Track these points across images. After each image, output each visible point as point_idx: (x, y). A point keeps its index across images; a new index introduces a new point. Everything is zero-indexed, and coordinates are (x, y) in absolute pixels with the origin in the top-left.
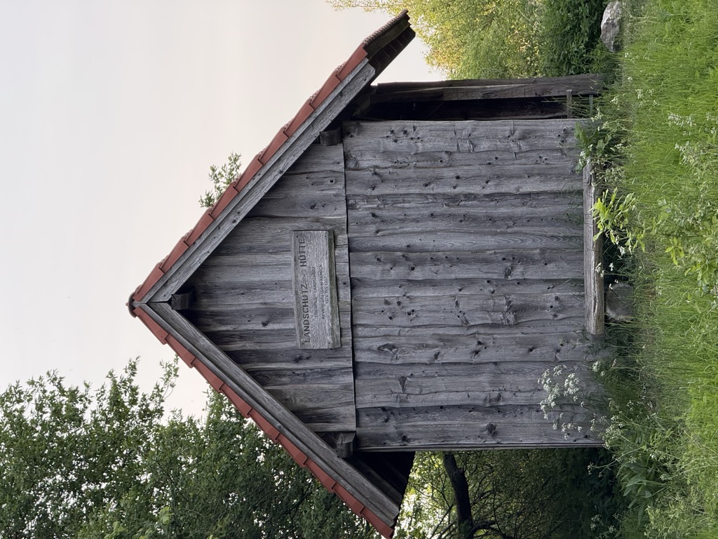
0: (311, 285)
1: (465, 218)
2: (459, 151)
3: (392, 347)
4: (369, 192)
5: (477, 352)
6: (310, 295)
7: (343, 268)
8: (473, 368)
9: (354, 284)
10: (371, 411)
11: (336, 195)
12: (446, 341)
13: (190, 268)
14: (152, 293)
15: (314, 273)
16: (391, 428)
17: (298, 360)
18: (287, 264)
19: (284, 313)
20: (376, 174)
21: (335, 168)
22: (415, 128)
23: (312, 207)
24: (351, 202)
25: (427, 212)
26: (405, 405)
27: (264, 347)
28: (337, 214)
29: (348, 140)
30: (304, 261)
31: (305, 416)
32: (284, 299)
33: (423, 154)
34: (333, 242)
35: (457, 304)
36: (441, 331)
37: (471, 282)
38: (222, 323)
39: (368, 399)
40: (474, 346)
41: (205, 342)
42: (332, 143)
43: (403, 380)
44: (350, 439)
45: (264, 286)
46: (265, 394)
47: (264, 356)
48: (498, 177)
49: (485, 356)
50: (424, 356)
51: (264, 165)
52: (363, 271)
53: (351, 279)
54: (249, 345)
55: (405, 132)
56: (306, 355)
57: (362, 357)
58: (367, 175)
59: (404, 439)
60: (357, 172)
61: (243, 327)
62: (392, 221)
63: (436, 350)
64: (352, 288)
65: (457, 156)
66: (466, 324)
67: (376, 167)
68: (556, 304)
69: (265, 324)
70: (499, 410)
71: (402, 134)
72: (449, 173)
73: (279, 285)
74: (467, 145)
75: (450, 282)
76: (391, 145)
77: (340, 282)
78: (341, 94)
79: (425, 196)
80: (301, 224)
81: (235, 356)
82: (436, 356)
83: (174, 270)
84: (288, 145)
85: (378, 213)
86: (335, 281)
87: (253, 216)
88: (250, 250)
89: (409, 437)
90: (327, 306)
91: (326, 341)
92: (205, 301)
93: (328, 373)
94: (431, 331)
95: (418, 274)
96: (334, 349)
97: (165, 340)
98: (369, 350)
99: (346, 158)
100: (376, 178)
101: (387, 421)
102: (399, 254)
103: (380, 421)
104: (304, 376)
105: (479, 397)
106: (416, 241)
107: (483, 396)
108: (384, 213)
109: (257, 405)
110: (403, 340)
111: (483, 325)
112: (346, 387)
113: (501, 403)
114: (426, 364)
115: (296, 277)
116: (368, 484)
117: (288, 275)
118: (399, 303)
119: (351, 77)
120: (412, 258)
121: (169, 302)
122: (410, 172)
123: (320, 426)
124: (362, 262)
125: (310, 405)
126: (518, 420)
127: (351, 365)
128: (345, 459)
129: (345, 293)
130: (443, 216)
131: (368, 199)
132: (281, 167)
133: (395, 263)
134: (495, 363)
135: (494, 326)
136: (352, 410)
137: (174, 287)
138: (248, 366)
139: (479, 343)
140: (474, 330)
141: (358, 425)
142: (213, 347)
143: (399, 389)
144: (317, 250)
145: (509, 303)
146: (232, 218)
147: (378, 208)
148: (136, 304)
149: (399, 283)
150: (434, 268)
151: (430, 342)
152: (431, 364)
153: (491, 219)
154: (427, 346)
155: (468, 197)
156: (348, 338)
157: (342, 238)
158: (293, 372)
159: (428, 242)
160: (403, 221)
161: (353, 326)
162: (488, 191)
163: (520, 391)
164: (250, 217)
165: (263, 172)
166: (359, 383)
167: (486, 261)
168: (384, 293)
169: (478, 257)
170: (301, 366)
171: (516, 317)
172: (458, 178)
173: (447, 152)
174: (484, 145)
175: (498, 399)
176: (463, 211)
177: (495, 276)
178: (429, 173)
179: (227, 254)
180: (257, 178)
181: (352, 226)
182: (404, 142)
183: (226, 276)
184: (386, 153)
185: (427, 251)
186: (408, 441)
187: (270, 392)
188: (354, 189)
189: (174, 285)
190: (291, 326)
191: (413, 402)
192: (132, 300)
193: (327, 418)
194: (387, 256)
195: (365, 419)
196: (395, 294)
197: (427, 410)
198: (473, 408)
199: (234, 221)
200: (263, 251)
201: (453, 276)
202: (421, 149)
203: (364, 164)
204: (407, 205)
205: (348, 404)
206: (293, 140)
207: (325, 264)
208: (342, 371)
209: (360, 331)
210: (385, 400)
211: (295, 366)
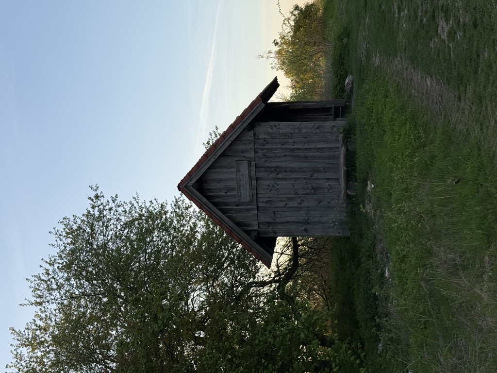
0: (242, 180)
1: (297, 156)
2: (294, 133)
3: (271, 201)
4: (262, 147)
5: (300, 203)
6: (242, 183)
7: (253, 173)
8: (299, 209)
9: (257, 179)
10: (262, 223)
11: (251, 148)
12: (289, 199)
13: (199, 174)
14: (186, 183)
15: (243, 176)
16: (270, 229)
17: (238, 205)
18: (234, 172)
19: (233, 189)
20: (265, 141)
21: (251, 139)
22: (279, 125)
23: (242, 152)
24: (256, 150)
25: (283, 154)
26: (275, 221)
27: (226, 201)
28: (251, 155)
29: (255, 129)
30: (239, 171)
31: (239, 224)
32: (233, 184)
34: (250, 165)
35: (294, 186)
36: (288, 196)
37: (299, 179)
38: (211, 192)
39: (262, 219)
40: (299, 201)
41: (205, 200)
42: (249, 130)
43: (274, 213)
44: (255, 234)
45: (226, 180)
46: (226, 218)
47: (226, 204)
48: (309, 142)
49: (303, 205)
50: (282, 204)
51: (225, 138)
52: (260, 175)
53: (256, 177)
54: (220, 200)
56: (240, 204)
57: (260, 204)
58: (262, 141)
59: (275, 233)
60: (258, 140)
61: (219, 194)
62: (271, 157)
63: (286, 202)
64: (257, 180)
65: (294, 134)
66: (297, 193)
67: (265, 138)
68: (329, 187)
69: (226, 193)
70: (308, 223)
71: (274, 127)
72: (291, 140)
73: (231, 179)
74: (297, 131)
75: (291, 179)
76: (270, 131)
77: (252, 179)
78: (252, 113)
79: (283, 148)
80: (239, 158)
81: (215, 204)
82: (286, 204)
83: (194, 175)
84: (234, 131)
86: (251, 178)
87: (223, 155)
88: (221, 167)
89: (277, 232)
90: (248, 187)
91: (248, 199)
92: (205, 185)
93: (248, 210)
94: (285, 196)
95: (280, 176)
96: (250, 202)
97: (191, 199)
98: (263, 202)
99: (254, 135)
100: (265, 142)
101: (269, 226)
102: (273, 169)
103: (267, 226)
104: (240, 211)
106: (279, 164)
107: (302, 218)
108: (268, 155)
109: (223, 221)
110: (275, 199)
111: (302, 194)
112: (254, 215)
113: (309, 221)
114: (282, 207)
115: (237, 177)
116: (262, 249)
117: (234, 176)
118: (273, 186)
119: (256, 107)
120: (277, 170)
121: (192, 186)
122: (277, 140)
123: (245, 228)
124: (260, 172)
125: (242, 221)
126: (315, 227)
127: (256, 207)
128: (254, 241)
129: (254, 182)
130: (289, 156)
131: (262, 149)
132: (231, 139)
133: (272, 172)
134: (307, 207)
135: (307, 194)
136: (256, 223)
137: (194, 181)
138: (220, 207)
139: (301, 200)
140: (300, 196)
141: (259, 228)
142: (208, 202)
143: (273, 216)
144: (244, 168)
145: (312, 186)
146: (214, 157)
147: (266, 153)
148: (181, 187)
149: (273, 179)
150: (285, 174)
151: (284, 200)
152: (284, 207)
153: (306, 157)
154: (283, 201)
155: (298, 149)
156: (255, 198)
157: (253, 163)
158: (236, 210)
159: (283, 165)
160: (274, 157)
161: (257, 194)
162: (305, 147)
163: (316, 217)
164: (221, 156)
165: (225, 141)
166: (259, 213)
167: (304, 172)
168: (268, 182)
169: (301, 170)
170: (239, 207)
171: (314, 191)
172: (294, 142)
173: (290, 133)
174: (304, 131)
175: (308, 219)
176: (296, 154)
177: (307, 177)
178: (284, 141)
179: (213, 169)
180: (223, 143)
181: (257, 159)
182: (275, 129)
183: (213, 176)
184: (269, 134)
185: (283, 168)
187: (227, 216)
188: (257, 146)
189: (194, 180)
190: (235, 194)
191: (278, 220)
192: (179, 185)
193: (248, 225)
194: (268, 169)
195: (261, 226)
196: (272, 183)
197: (283, 223)
198: (299, 222)
199: (215, 158)
200: (226, 167)
201: (292, 177)
202: (281, 133)
203: (261, 137)
204: (276, 152)
205: (255, 220)
206: (235, 130)
207: (247, 172)
208: (253, 209)
209: (259, 196)
210: (268, 219)
211: (236, 207)
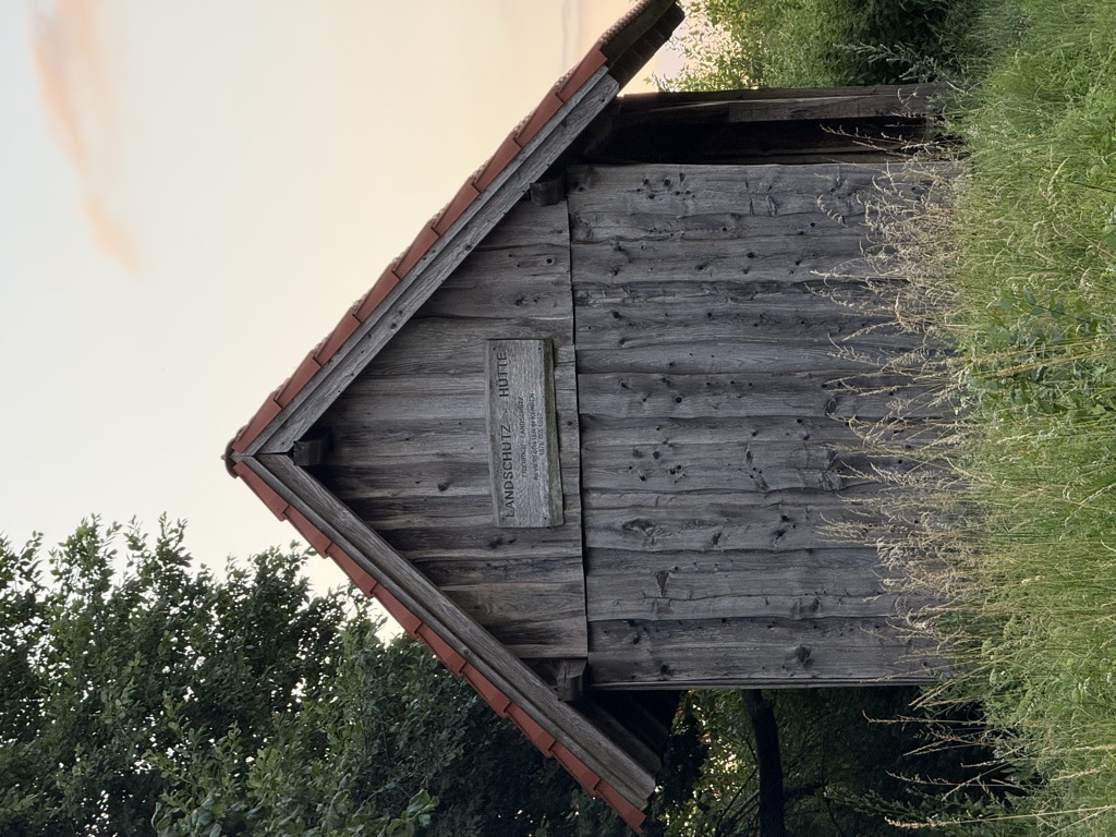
0: (515, 427)
1: (763, 319)
2: (753, 214)
3: (645, 525)
4: (609, 278)
5: (780, 533)
6: (515, 441)
7: (567, 398)
8: (775, 557)
9: (585, 425)
10: (610, 626)
11: (556, 284)
12: (732, 515)
13: (323, 399)
14: (264, 440)
15: (520, 407)
16: (643, 652)
17: (495, 545)
18: (478, 393)
19: (474, 471)
20: (620, 249)
21: (555, 240)
22: (682, 176)
23: (519, 302)
24: (580, 294)
25: (701, 311)
26: (667, 617)
27: (442, 523)
28: (558, 312)
29: (575, 196)
30: (505, 388)
31: (504, 633)
32: (474, 447)
33: (695, 218)
34: (551, 358)
35: (749, 456)
36: (723, 500)
37: (771, 421)
38: (374, 485)
39: (607, 608)
40: (776, 524)
41: (346, 517)
42: (550, 202)
43: (662, 577)
44: (577, 671)
45: (443, 427)
46: (443, 601)
47: (442, 538)
48: (816, 255)
49: (792, 540)
50: (697, 538)
51: (440, 236)
52: (601, 404)
53: (580, 415)
54: (416, 521)
55: (667, 183)
56: (508, 536)
57: (598, 540)
58: (607, 251)
59: (665, 670)
60: (588, 248)
61: (408, 493)
62: (646, 324)
63: (715, 530)
64: (582, 431)
65: (750, 221)
66: (763, 489)
67: (620, 238)
69: (442, 488)
70: (816, 625)
71: (661, 186)
72: (737, 248)
73: (466, 426)
74: (766, 203)
75: (737, 422)
76: (643, 204)
77: (563, 422)
78: (564, 123)
79: (699, 285)
80: (500, 329)
81: (394, 539)
82: (716, 539)
83: (298, 403)
84: (480, 205)
85: (623, 311)
86: (555, 420)
87: (424, 315)
88: (419, 370)
89: (672, 667)
90: (542, 459)
91: (540, 516)
92: (346, 451)
93: (544, 566)
94: (707, 499)
95: (686, 409)
96: (553, 528)
97: (283, 514)
98: (609, 528)
99: (573, 224)
100: (620, 256)
101: (636, 641)
102: (657, 376)
103: (626, 640)
104: (505, 570)
105: (783, 604)
106: (683, 356)
107: (790, 602)
108: (634, 312)
109: (430, 618)
110: (663, 513)
111: (791, 491)
112: (572, 588)
113: (819, 615)
114: (699, 552)
115: (493, 413)
116: (607, 744)
117: (479, 410)
118: (657, 455)
119: (581, 95)
120: (676, 381)
121: (290, 453)
122: (675, 247)
123: (530, 649)
124: (597, 390)
125: (515, 616)
126: (845, 641)
127: (580, 553)
128: (570, 703)
129: (571, 439)
130: (727, 317)
131: (608, 289)
132: (468, 239)
133: (650, 391)
134: (810, 551)
135: (808, 491)
136: (580, 624)
137: (298, 429)
138: (416, 554)
139: (785, 519)
140: (776, 499)
141: (590, 648)
142: (360, 525)
143: (656, 592)
144: (525, 371)
145: (832, 455)
146: (390, 320)
147: (624, 304)
148: (237, 457)
149: (657, 423)
150: (712, 400)
151: (706, 517)
152: (706, 552)
153: (805, 322)
154: (702, 523)
155: (768, 286)
156: (575, 511)
157: (566, 352)
158: (488, 565)
159: (704, 358)
160: (663, 324)
161: (584, 492)
162: (798, 278)
163: (848, 595)
164: (420, 317)
165: (439, 248)
166: (593, 581)
167: (796, 389)
168: (633, 439)
169: (781, 383)
170: (499, 554)
171: (843, 478)
172: (751, 256)
173: (733, 215)
174: (794, 204)
175: (814, 607)
176: (758, 308)
177: (810, 413)
178: (705, 249)
179: (382, 377)
180: (430, 257)
181: (582, 332)
182: (665, 199)
183: (381, 412)
184: (637, 217)
185: (701, 372)
186: (671, 673)
187: (450, 595)
188: (584, 274)
189: (297, 426)
190: (484, 491)
191: (678, 612)
192: (230, 450)
193: (543, 637)
194: (637, 381)
195: (602, 639)
196: (651, 439)
197: (701, 624)
198: (776, 622)
199: (394, 326)
200: (440, 371)
201: (743, 413)
202: (691, 211)
203: (601, 234)
204: (669, 299)
205: (575, 614)
206: (487, 196)
207: (539, 392)
208: (565, 560)
209: (594, 499)
210: (633, 609)
211: (490, 554)
